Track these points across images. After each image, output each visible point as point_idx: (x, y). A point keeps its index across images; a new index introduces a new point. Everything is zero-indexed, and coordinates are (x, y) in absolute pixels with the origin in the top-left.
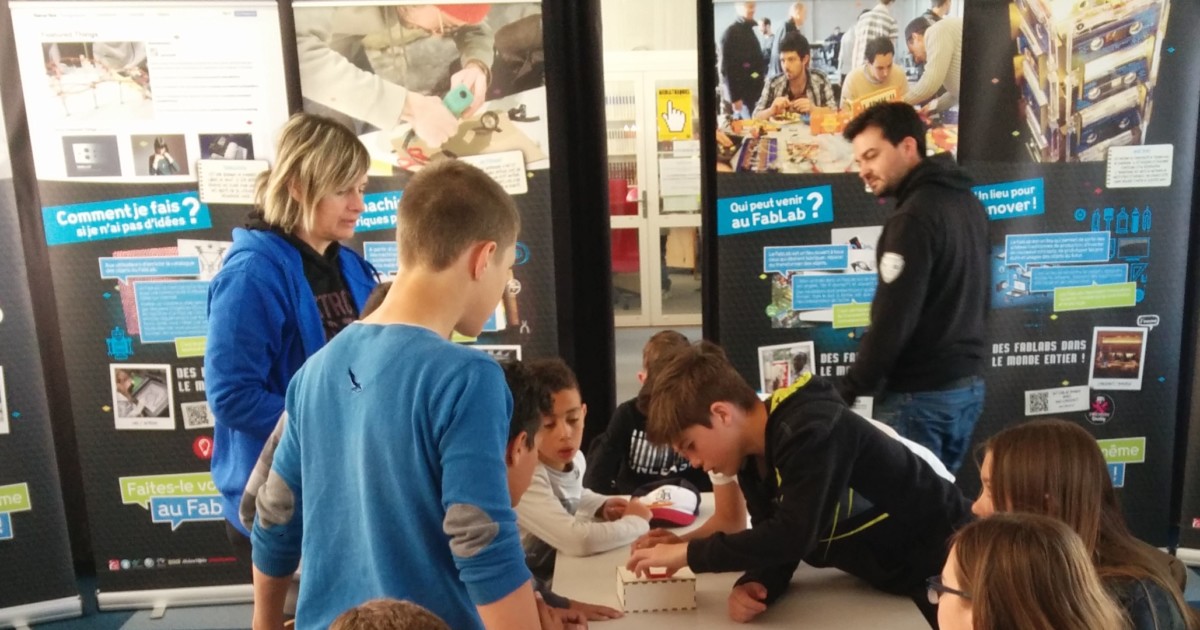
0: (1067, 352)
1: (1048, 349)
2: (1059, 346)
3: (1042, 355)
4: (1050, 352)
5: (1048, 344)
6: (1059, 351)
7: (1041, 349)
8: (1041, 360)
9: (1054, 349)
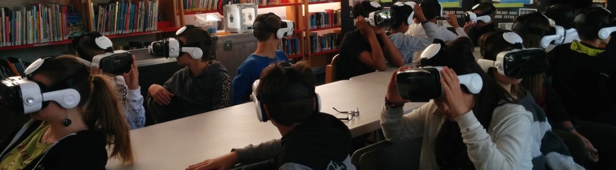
0: (511, 15)
1: (505, 13)
2: (508, 13)
3: (503, 15)
4: (506, 15)
5: (505, 12)
6: (508, 14)
7: (503, 13)
8: (503, 17)
9: (507, 14)
